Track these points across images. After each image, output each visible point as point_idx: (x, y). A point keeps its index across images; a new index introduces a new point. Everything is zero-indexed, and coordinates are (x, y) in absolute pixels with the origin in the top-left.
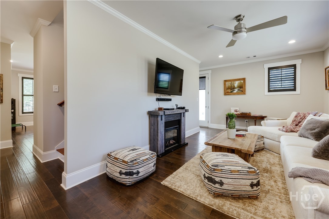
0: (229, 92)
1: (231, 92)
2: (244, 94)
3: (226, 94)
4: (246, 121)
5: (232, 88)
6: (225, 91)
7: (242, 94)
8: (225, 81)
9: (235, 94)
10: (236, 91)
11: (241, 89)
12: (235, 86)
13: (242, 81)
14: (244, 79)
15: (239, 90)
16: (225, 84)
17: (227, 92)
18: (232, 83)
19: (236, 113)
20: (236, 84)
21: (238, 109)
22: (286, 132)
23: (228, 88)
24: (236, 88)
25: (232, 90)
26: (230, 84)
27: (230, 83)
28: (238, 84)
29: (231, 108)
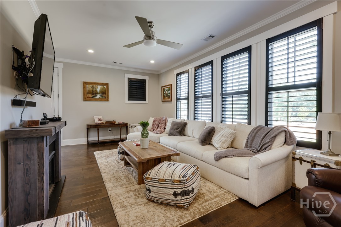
0: (90, 97)
1: (93, 97)
2: (108, 101)
3: (86, 99)
4: (109, 130)
5: (94, 93)
6: (84, 95)
7: (105, 101)
8: (85, 83)
9: (97, 100)
10: (98, 96)
11: (104, 95)
12: (97, 91)
13: (105, 87)
14: (107, 85)
15: (101, 96)
16: (84, 87)
17: (88, 97)
18: (94, 87)
19: (100, 122)
20: (99, 88)
21: (101, 117)
22: (160, 134)
23: (89, 93)
24: (98, 93)
25: (93, 95)
26: (90, 88)
27: (91, 86)
28: (101, 89)
29: (95, 117)
